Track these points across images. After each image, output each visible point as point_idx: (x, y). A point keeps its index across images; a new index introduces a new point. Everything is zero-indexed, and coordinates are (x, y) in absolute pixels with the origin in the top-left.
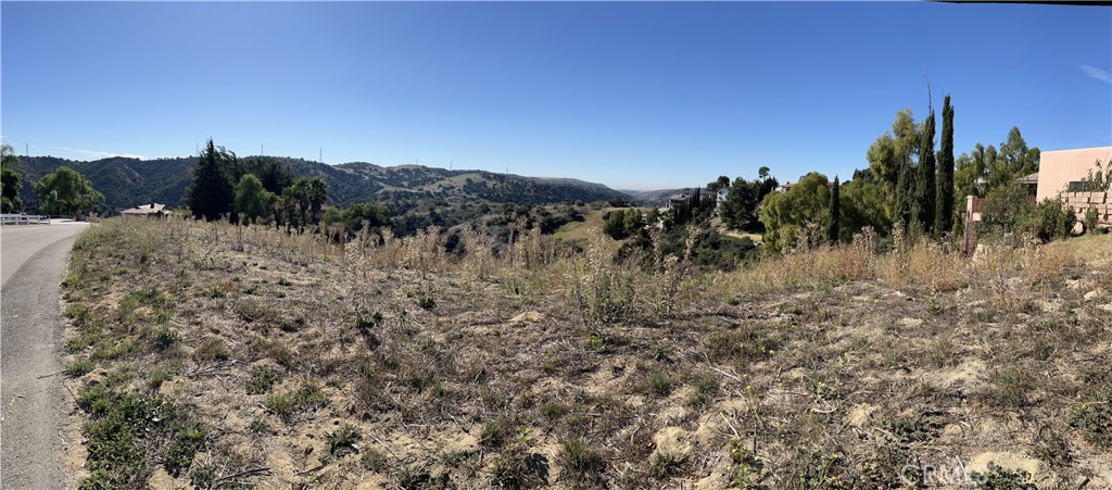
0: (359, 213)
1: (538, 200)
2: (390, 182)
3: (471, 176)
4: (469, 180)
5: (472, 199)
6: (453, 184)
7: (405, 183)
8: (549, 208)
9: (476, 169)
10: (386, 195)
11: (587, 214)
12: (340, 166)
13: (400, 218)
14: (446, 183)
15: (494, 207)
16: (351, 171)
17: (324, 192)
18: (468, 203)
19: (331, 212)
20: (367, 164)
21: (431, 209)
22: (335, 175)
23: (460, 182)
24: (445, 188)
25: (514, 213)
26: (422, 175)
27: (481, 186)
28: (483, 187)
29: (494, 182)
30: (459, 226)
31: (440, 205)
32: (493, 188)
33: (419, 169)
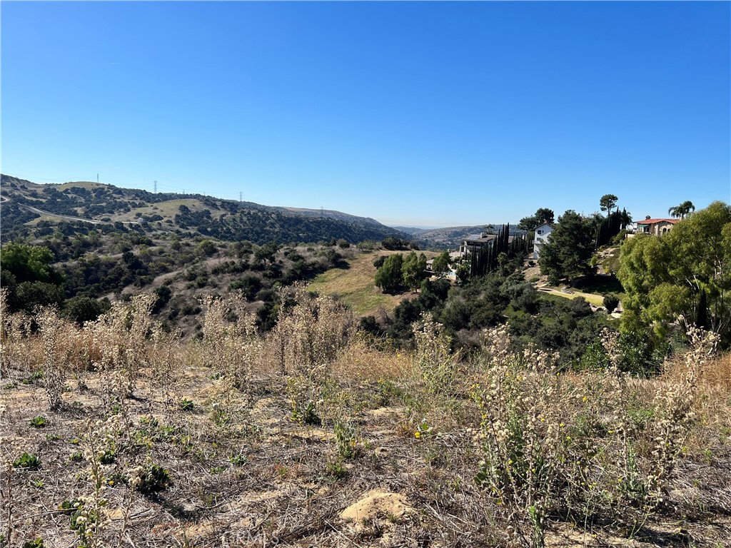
1: (285, 238)
2: (52, 207)
3: (188, 203)
4: (184, 209)
5: (190, 235)
6: (158, 213)
7: (79, 210)
8: (301, 249)
9: (194, 192)
10: (46, 228)
11: (353, 258)
13: (72, 263)
14: (148, 210)
15: (223, 246)
18: (184, 241)
20: (5, 178)
21: (125, 250)
23: (169, 210)
24: (147, 219)
25: (253, 256)
26: (109, 198)
27: (202, 217)
28: (205, 218)
29: (222, 212)
30: (170, 275)
31: (138, 243)
32: (221, 220)
33: (103, 189)
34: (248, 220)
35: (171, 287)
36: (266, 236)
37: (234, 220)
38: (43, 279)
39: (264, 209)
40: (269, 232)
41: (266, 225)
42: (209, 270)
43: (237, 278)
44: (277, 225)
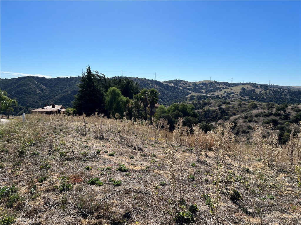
0: (177, 108)
1: (292, 101)
2: (195, 90)
3: (245, 87)
4: (243, 89)
5: (246, 100)
6: (233, 91)
7: (204, 91)
9: (248, 82)
10: (192, 98)
12: (166, 82)
13: (200, 110)
14: (229, 90)
15: (260, 105)
16: (172, 85)
17: (157, 97)
18: (243, 102)
19: (161, 108)
20: (181, 81)
21: (219, 106)
22: (164, 87)
23: (237, 90)
24: (228, 93)
25: (274, 109)
26: (214, 86)
27: (251, 92)
28: (253, 93)
29: (261, 90)
30: (237, 116)
31: (225, 103)
32: (260, 93)
33: (212, 83)
34: (273, 93)
35: (237, 121)
36: (282, 100)
37: (266, 93)
38: (192, 116)
39: (281, 88)
40: (283, 98)
41: (282, 95)
42: (254, 115)
43: (266, 119)
44: (288, 95)
